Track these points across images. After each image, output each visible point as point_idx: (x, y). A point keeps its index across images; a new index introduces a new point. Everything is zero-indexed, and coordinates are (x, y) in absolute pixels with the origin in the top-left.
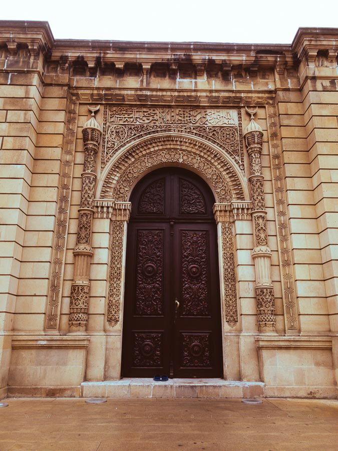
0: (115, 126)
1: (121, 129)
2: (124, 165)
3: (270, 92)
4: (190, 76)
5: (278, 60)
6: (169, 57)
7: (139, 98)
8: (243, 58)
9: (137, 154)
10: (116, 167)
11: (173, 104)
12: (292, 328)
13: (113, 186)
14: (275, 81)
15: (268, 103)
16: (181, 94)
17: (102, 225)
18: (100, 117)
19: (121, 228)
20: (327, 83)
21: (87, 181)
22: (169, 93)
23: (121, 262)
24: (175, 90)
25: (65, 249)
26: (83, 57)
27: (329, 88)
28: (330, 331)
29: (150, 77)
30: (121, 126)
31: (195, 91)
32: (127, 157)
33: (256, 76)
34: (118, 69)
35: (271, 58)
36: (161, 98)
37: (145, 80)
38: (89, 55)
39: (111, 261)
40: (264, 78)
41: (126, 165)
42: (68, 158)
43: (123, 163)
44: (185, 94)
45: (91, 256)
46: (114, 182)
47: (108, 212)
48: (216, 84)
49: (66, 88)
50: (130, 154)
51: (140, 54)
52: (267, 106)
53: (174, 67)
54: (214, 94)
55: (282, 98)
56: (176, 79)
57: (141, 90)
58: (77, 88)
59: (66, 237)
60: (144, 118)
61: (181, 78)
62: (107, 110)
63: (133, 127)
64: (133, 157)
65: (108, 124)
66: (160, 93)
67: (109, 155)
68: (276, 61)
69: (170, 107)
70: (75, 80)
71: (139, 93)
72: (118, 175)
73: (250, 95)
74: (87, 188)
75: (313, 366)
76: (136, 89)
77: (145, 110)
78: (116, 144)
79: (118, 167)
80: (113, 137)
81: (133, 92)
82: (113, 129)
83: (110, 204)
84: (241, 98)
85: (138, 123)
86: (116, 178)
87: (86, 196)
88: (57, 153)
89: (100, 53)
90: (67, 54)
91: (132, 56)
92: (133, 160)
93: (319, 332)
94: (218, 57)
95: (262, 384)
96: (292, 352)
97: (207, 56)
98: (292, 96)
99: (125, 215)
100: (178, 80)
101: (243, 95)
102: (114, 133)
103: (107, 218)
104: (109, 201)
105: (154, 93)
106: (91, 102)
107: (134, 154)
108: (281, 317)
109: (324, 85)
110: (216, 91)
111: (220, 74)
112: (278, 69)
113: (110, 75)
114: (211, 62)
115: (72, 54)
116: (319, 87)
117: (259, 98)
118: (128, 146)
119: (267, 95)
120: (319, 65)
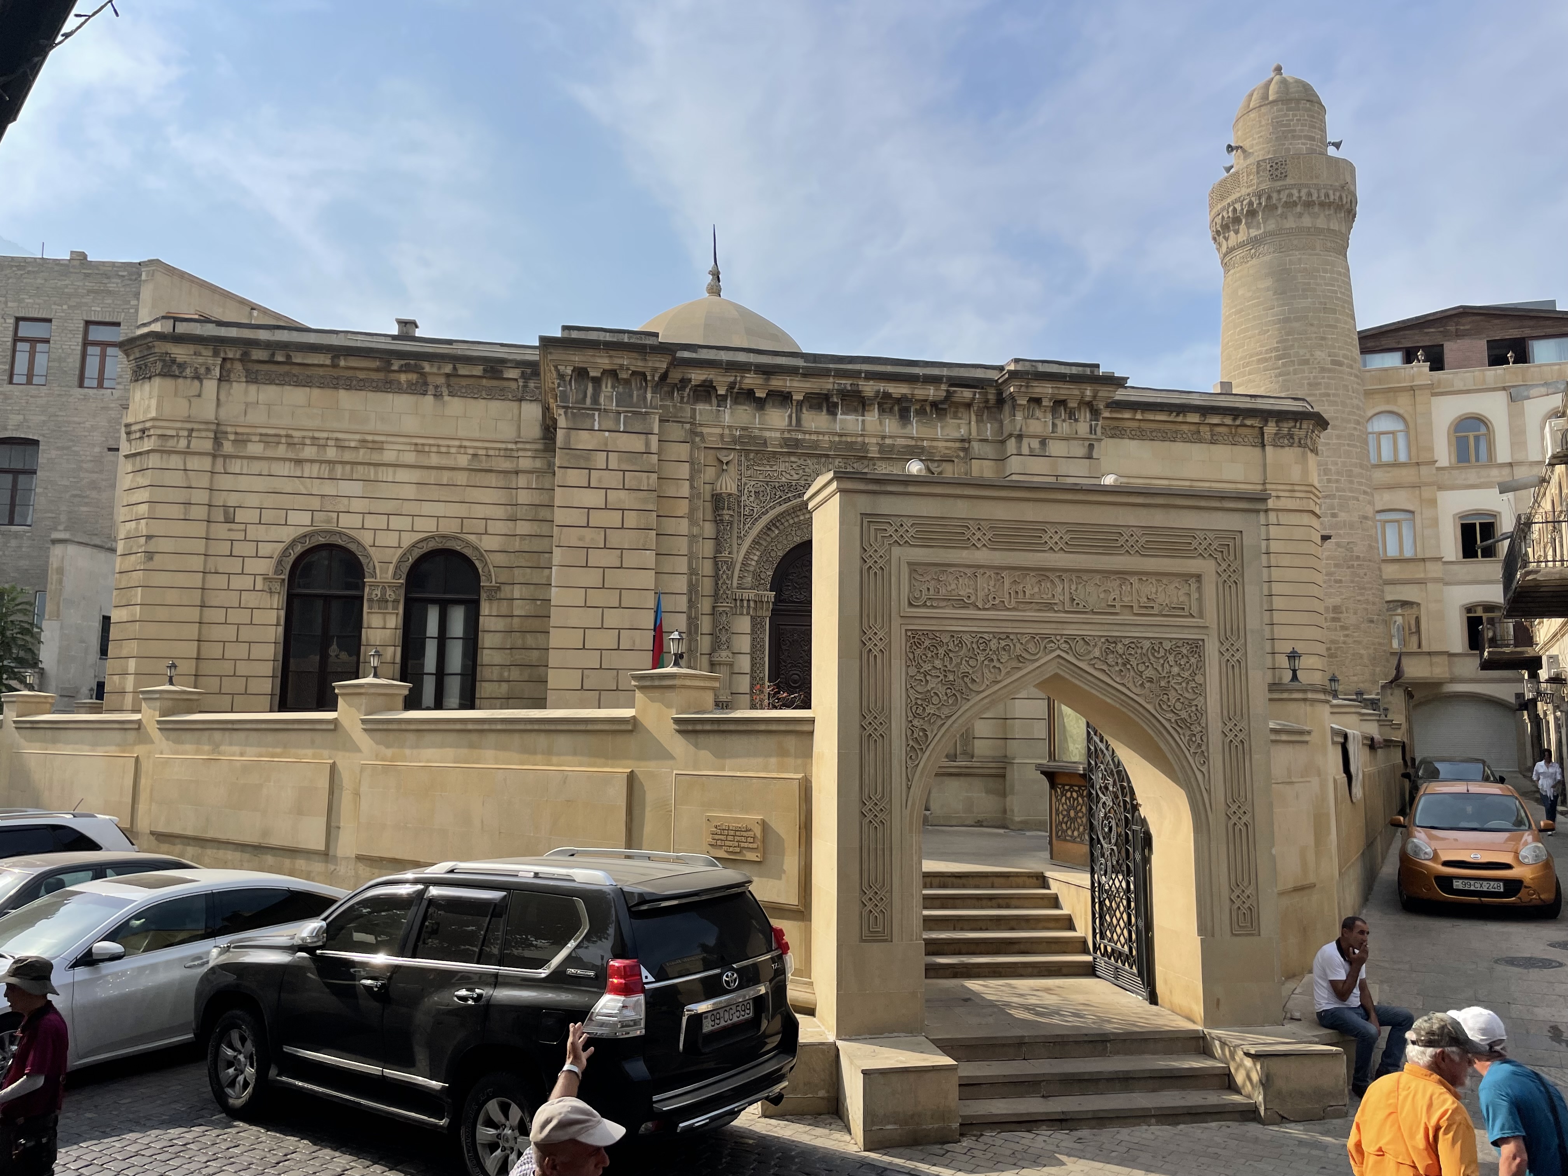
0: (753, 483)
1: (762, 489)
2: (765, 540)
3: (963, 441)
4: (855, 411)
5: (977, 396)
6: (830, 387)
7: (786, 442)
8: (931, 392)
9: (782, 524)
10: (755, 542)
11: (832, 453)
12: (964, 753)
13: (752, 569)
14: (970, 423)
15: (958, 457)
16: (844, 439)
17: (744, 624)
18: (733, 470)
19: (763, 627)
20: (1035, 444)
21: (725, 567)
22: (826, 438)
23: (764, 670)
24: (836, 434)
25: (698, 654)
26: (711, 381)
27: (1037, 452)
28: (1006, 756)
29: (801, 410)
30: (761, 483)
31: (862, 435)
32: (770, 529)
33: (946, 415)
34: (760, 398)
35: (967, 394)
36: (815, 445)
37: (794, 415)
38: (720, 379)
39: (752, 670)
40: (955, 417)
41: (769, 539)
42: (695, 531)
43: (764, 537)
44: (849, 439)
45: (731, 665)
46: (754, 563)
47: (749, 607)
48: (891, 425)
49: (688, 426)
50: (774, 525)
51: (790, 380)
52: (956, 460)
53: (835, 400)
54: (888, 441)
55: (977, 451)
56: (836, 414)
57: (789, 431)
58: (701, 425)
59: (699, 638)
60: (793, 472)
61: (843, 413)
62: (743, 458)
63: (777, 485)
64: (777, 527)
65: (744, 480)
66: (814, 437)
67: (747, 526)
68: (974, 399)
69: (827, 456)
70: (698, 411)
71: (786, 435)
72: (758, 553)
73: (935, 444)
74: (725, 577)
75: (984, 794)
76: (783, 431)
77: (793, 459)
78: (755, 510)
79: (758, 543)
80: (752, 499)
81: (778, 435)
82: (751, 489)
83: (752, 596)
84: (923, 448)
85: (784, 479)
86: (756, 558)
87: (724, 587)
88: (683, 526)
89: (736, 376)
90: (689, 376)
91: (780, 383)
92: (777, 532)
93: (993, 757)
94: (897, 390)
95: (928, 813)
96: (962, 778)
97: (882, 387)
98: (988, 450)
99: (767, 610)
100: (839, 416)
101: (925, 443)
102: (752, 494)
103: (748, 614)
104: (751, 594)
105: (807, 437)
106: (720, 446)
107: (778, 524)
109: (1032, 446)
110: (890, 437)
111: (896, 408)
112: (975, 408)
113: (743, 404)
114: (887, 396)
115: (697, 376)
116: (1025, 450)
117: (947, 448)
118: (772, 514)
119: (958, 445)
120: (1028, 418)
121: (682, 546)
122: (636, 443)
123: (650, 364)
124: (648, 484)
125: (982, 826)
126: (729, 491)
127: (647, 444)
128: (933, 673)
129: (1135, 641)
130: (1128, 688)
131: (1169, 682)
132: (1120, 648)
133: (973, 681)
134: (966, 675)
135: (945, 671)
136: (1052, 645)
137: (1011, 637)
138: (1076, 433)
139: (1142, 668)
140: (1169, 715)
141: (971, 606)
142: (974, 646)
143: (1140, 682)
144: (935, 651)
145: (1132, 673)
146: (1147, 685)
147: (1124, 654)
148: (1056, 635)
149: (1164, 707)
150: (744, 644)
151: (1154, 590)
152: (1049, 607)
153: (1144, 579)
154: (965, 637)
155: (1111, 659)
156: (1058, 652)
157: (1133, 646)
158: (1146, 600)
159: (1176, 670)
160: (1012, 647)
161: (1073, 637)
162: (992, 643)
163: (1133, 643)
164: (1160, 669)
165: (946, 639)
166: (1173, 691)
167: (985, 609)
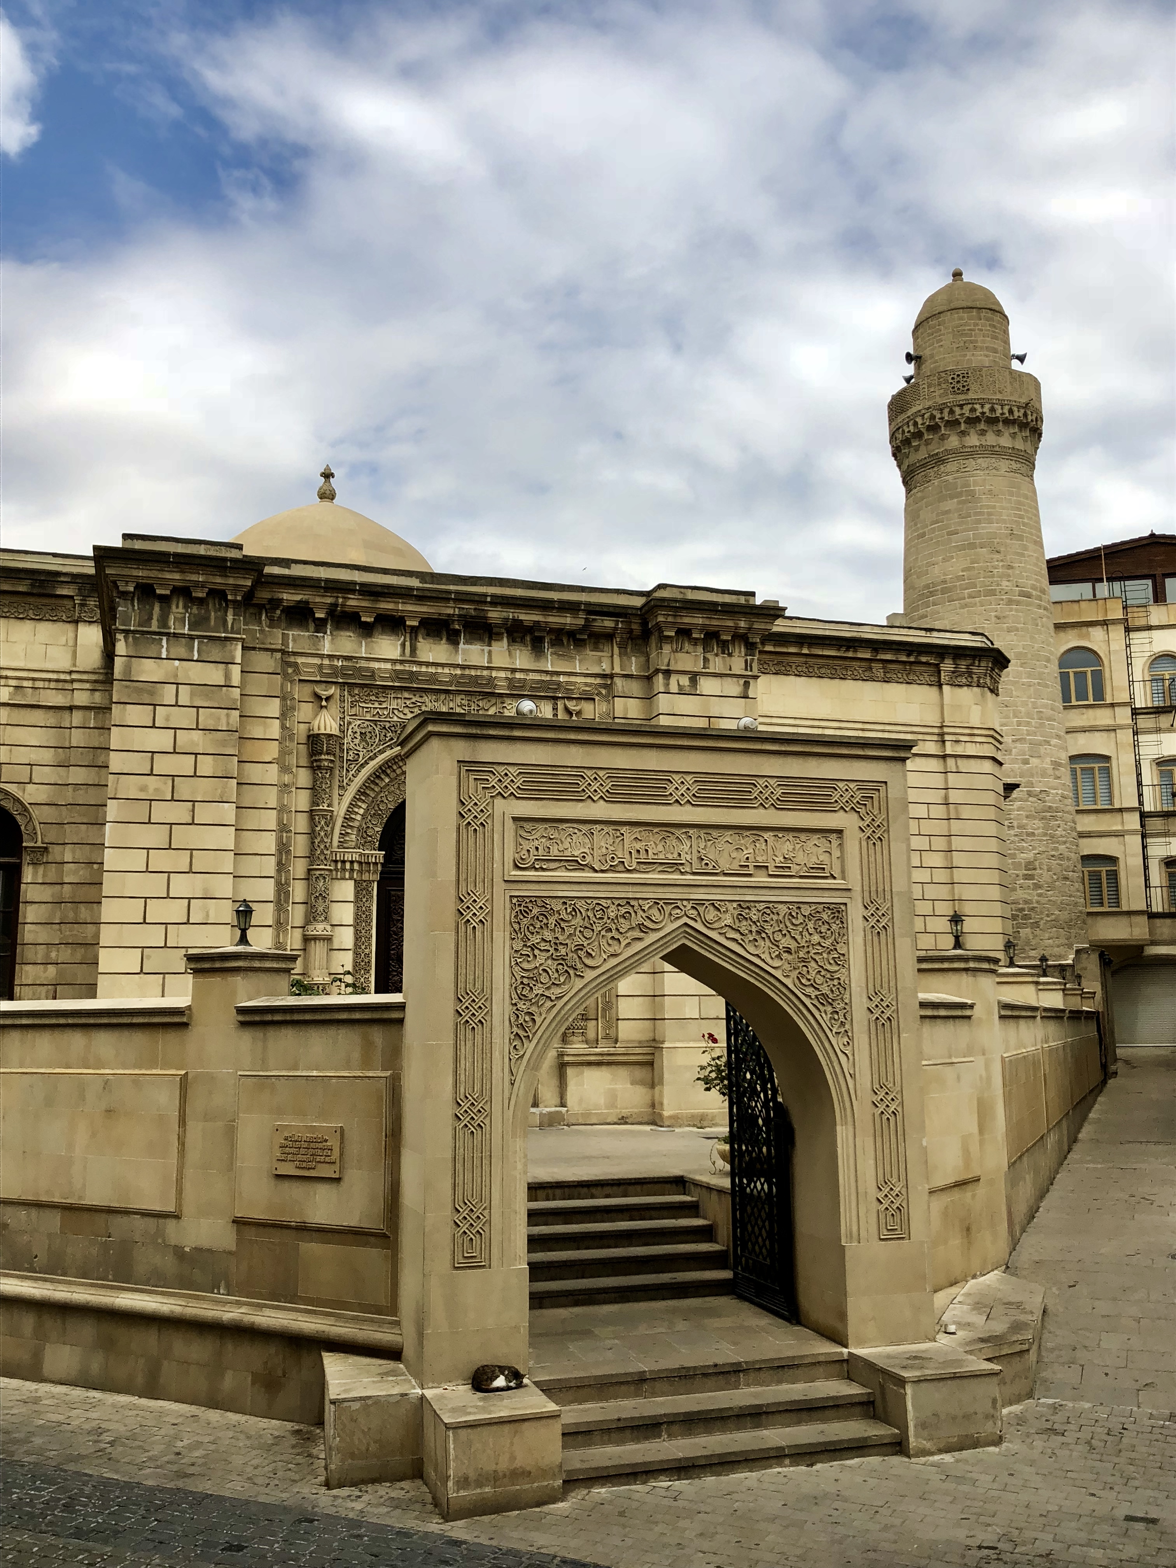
0: (359, 722)
1: (370, 728)
2: (373, 789)
3: (604, 676)
4: (480, 639)
5: (620, 626)
6: (451, 611)
7: (397, 675)
8: (568, 620)
9: (394, 771)
10: (361, 792)
11: (453, 688)
12: (607, 1037)
13: (356, 824)
14: (612, 656)
15: (598, 694)
16: (467, 672)
17: (345, 890)
18: (334, 706)
19: (370, 893)
20: (685, 681)
21: (323, 823)
22: (446, 670)
23: (370, 945)
24: (458, 666)
25: (289, 927)
26: (307, 602)
27: (687, 690)
28: (654, 1040)
29: (416, 638)
30: (368, 723)
31: (488, 668)
32: (378, 777)
33: (585, 644)
34: (366, 622)
35: (609, 623)
36: (433, 679)
37: (408, 644)
38: (318, 600)
39: (355, 945)
40: (596, 648)
41: (377, 789)
42: (287, 779)
43: (372, 786)
44: (473, 673)
45: (329, 939)
46: (359, 818)
47: (352, 870)
48: (522, 658)
49: (279, 655)
50: (384, 772)
51: (403, 603)
52: (597, 698)
53: (457, 627)
54: (518, 675)
55: (620, 689)
56: (458, 644)
57: (402, 662)
58: (295, 654)
59: (290, 908)
60: (406, 711)
61: (467, 642)
62: (346, 693)
63: (388, 725)
64: (388, 775)
65: (347, 718)
66: (432, 670)
67: (351, 773)
68: (616, 629)
69: (447, 692)
70: (291, 637)
71: (398, 667)
72: (364, 806)
73: (573, 679)
74: (322, 834)
75: (629, 1086)
76: (394, 662)
77: (406, 695)
78: (361, 754)
79: (364, 794)
80: (357, 741)
81: (388, 666)
82: (356, 729)
83: (356, 857)
84: (559, 684)
85: (395, 719)
86: (361, 811)
87: (322, 847)
88: (272, 773)
89: (337, 597)
90: (280, 596)
91: (391, 606)
92: (387, 780)
93: (640, 1042)
94: (528, 617)
95: (564, 1110)
96: (604, 1068)
97: (511, 614)
98: (635, 687)
99: (375, 872)
100: (461, 646)
101: (562, 679)
102: (358, 735)
103: (351, 878)
104: (352, 854)
105: (424, 669)
106: (318, 678)
107: (389, 771)
108: (594, 1022)
109: (681, 683)
110: (522, 670)
111: (528, 638)
112: (618, 640)
113: (348, 629)
114: (518, 623)
115: (289, 597)
116: (674, 688)
117: (586, 684)
118: (381, 758)
119: (598, 681)
120: (677, 651)
121: (271, 797)
122: (213, 675)
123: (231, 581)
124: (228, 724)
125: (626, 1123)
126: (328, 732)
127: (227, 676)
128: (543, 946)
129: (771, 905)
130: (763, 960)
131: (808, 952)
132: (754, 915)
133: (589, 955)
134: (580, 948)
135: (556, 944)
136: (678, 911)
137: (632, 903)
138: (730, 670)
139: (778, 936)
140: (809, 990)
141: (586, 868)
142: (590, 914)
143: (777, 953)
144: (545, 921)
145: (768, 943)
146: (785, 956)
147: (758, 921)
148: (682, 900)
149: (804, 981)
150: (345, 913)
151: (791, 848)
152: (675, 866)
153: (780, 835)
154: (580, 904)
155: (744, 926)
156: (685, 920)
157: (768, 911)
158: (783, 860)
159: (816, 938)
160: (633, 914)
161: (701, 902)
162: (609, 910)
163: (768, 908)
164: (798, 937)
165: (557, 906)
166: (813, 964)
167: (602, 871)
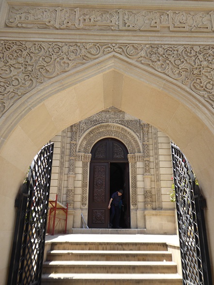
128: (16, 66)
130: (168, 75)
131: (200, 71)
132: (160, 50)
133: (47, 71)
134: (42, 67)
135: (26, 65)
136: (109, 49)
137: (79, 44)
140: (202, 93)
141: (51, 28)
142: (50, 50)
143: (177, 72)
144: (20, 52)
145: (171, 66)
146: (183, 73)
147: (164, 54)
148: (112, 43)
149: (198, 87)
151: (184, 18)
152: (108, 28)
153: (177, 12)
154: (43, 45)
155: (154, 58)
159: (205, 63)
160: (79, 50)
161: (126, 45)
163: (171, 47)
164: (193, 64)
166: (204, 78)
167: (61, 29)
